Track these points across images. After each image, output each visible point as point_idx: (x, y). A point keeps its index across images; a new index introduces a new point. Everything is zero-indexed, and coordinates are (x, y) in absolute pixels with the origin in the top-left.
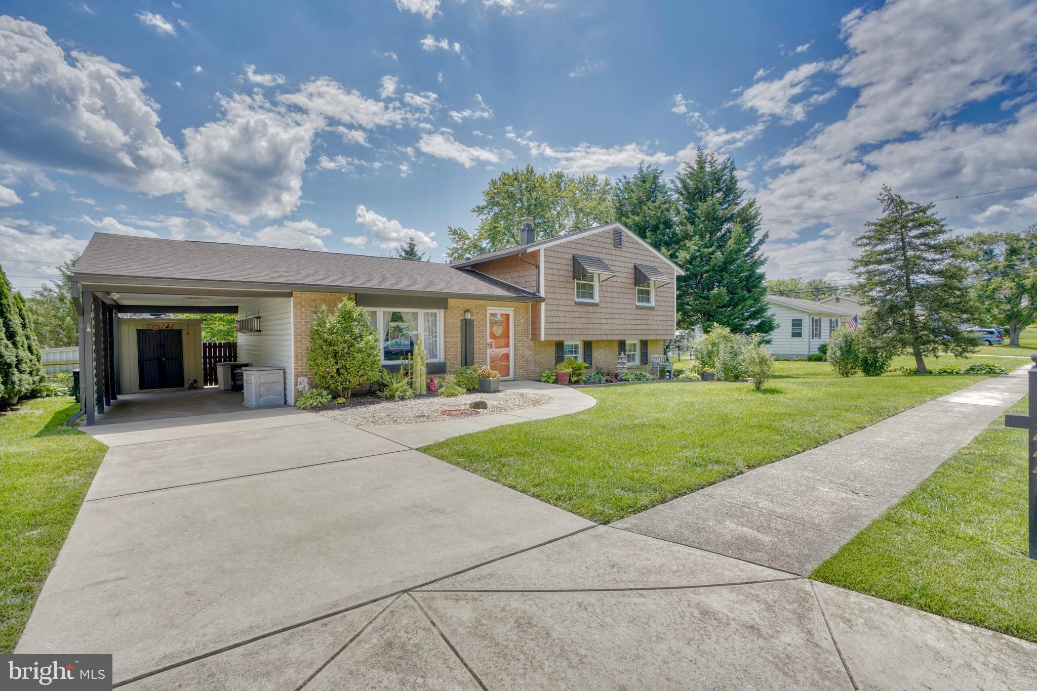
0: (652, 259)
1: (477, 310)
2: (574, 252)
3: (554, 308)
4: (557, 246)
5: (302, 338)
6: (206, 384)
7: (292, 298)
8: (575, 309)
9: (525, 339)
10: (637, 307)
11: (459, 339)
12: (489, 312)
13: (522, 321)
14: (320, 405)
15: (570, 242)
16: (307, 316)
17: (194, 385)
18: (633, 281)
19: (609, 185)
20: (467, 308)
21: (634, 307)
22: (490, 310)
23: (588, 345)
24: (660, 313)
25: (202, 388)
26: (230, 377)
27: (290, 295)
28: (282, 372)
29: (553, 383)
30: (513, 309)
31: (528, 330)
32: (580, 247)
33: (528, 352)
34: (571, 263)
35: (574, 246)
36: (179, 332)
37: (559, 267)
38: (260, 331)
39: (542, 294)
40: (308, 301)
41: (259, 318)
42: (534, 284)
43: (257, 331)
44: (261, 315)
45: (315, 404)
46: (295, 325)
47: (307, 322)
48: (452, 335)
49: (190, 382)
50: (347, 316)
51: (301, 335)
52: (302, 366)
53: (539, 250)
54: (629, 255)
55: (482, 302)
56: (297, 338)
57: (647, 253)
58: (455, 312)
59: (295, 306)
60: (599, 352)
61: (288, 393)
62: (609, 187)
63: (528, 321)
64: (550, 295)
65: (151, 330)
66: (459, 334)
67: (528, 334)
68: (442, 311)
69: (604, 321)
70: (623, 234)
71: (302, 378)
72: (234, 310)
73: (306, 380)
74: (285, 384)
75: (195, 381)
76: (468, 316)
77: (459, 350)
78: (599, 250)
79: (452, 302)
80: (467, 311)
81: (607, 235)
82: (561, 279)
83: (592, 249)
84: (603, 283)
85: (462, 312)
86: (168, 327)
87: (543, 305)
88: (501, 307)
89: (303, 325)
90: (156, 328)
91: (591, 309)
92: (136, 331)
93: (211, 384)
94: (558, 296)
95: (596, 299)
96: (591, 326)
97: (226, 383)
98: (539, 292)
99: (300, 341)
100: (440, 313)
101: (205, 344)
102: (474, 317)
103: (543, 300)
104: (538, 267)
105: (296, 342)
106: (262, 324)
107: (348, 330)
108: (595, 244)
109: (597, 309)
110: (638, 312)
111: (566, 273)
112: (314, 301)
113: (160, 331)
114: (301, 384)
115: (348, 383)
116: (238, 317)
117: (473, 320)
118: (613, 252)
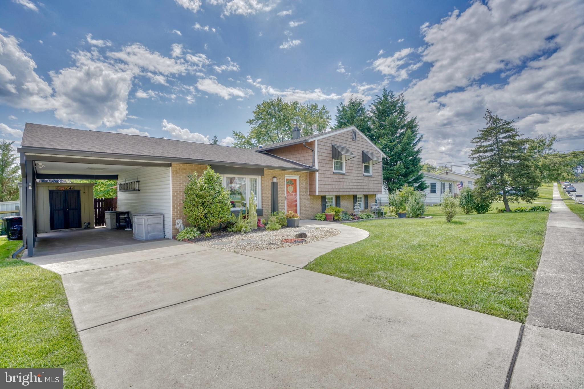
0: (371, 148)
1: (280, 177)
2: (333, 142)
3: (323, 176)
4: (324, 138)
5: (178, 194)
6: (96, 225)
7: (171, 168)
8: (333, 176)
9: (306, 194)
10: (364, 176)
11: (270, 195)
12: (286, 178)
13: (304, 183)
14: (193, 238)
15: (330, 137)
16: (180, 179)
17: (88, 226)
18: (361, 160)
19: (324, 109)
20: (274, 175)
21: (362, 176)
22: (288, 177)
23: (338, 198)
24: (375, 179)
25: (94, 228)
26: (115, 221)
27: (170, 165)
28: (162, 216)
29: (324, 220)
30: (298, 176)
31: (307, 189)
32: (335, 140)
33: (307, 203)
34: (331, 149)
35: (332, 139)
36: (78, 192)
37: (325, 151)
38: (139, 190)
39: (316, 167)
40: (181, 169)
41: (138, 181)
42: (311, 161)
43: (137, 190)
44: (139, 180)
45: (190, 237)
46: (173, 185)
47: (180, 184)
48: (266, 192)
49: (85, 224)
50: (210, 180)
51: (176, 192)
52: (177, 212)
53: (314, 141)
54: (360, 145)
55: (283, 172)
56: (174, 194)
57: (368, 145)
58: (267, 177)
59: (173, 173)
60: (344, 202)
61: (166, 230)
62: (325, 111)
63: (307, 184)
64: (320, 168)
65: (59, 190)
66: (270, 192)
67: (307, 191)
68: (260, 177)
69: (348, 184)
70: (357, 133)
71: (179, 220)
72: (115, 177)
73: (181, 221)
74: (164, 224)
75: (89, 224)
76: (275, 180)
77: (270, 201)
78: (345, 142)
79: (266, 171)
80: (274, 177)
81: (349, 133)
82: (326, 158)
83: (341, 141)
84: (347, 162)
85: (271, 178)
86: (71, 188)
87: (317, 174)
88: (293, 175)
89: (178, 185)
90: (62, 189)
91: (341, 176)
92: (48, 192)
93: (100, 225)
94: (325, 169)
95: (344, 171)
96: (341, 187)
97: (112, 224)
98: (314, 166)
99: (176, 196)
100: (259, 178)
101: (95, 199)
102: (278, 181)
103: (317, 171)
104: (313, 151)
105: (173, 196)
106: (141, 185)
107: (212, 188)
108: (343, 138)
109: (344, 177)
110: (364, 178)
111: (329, 155)
112: (185, 169)
113: (65, 191)
114: (178, 224)
115: (212, 223)
116: (119, 181)
117: (277, 183)
118: (352, 143)
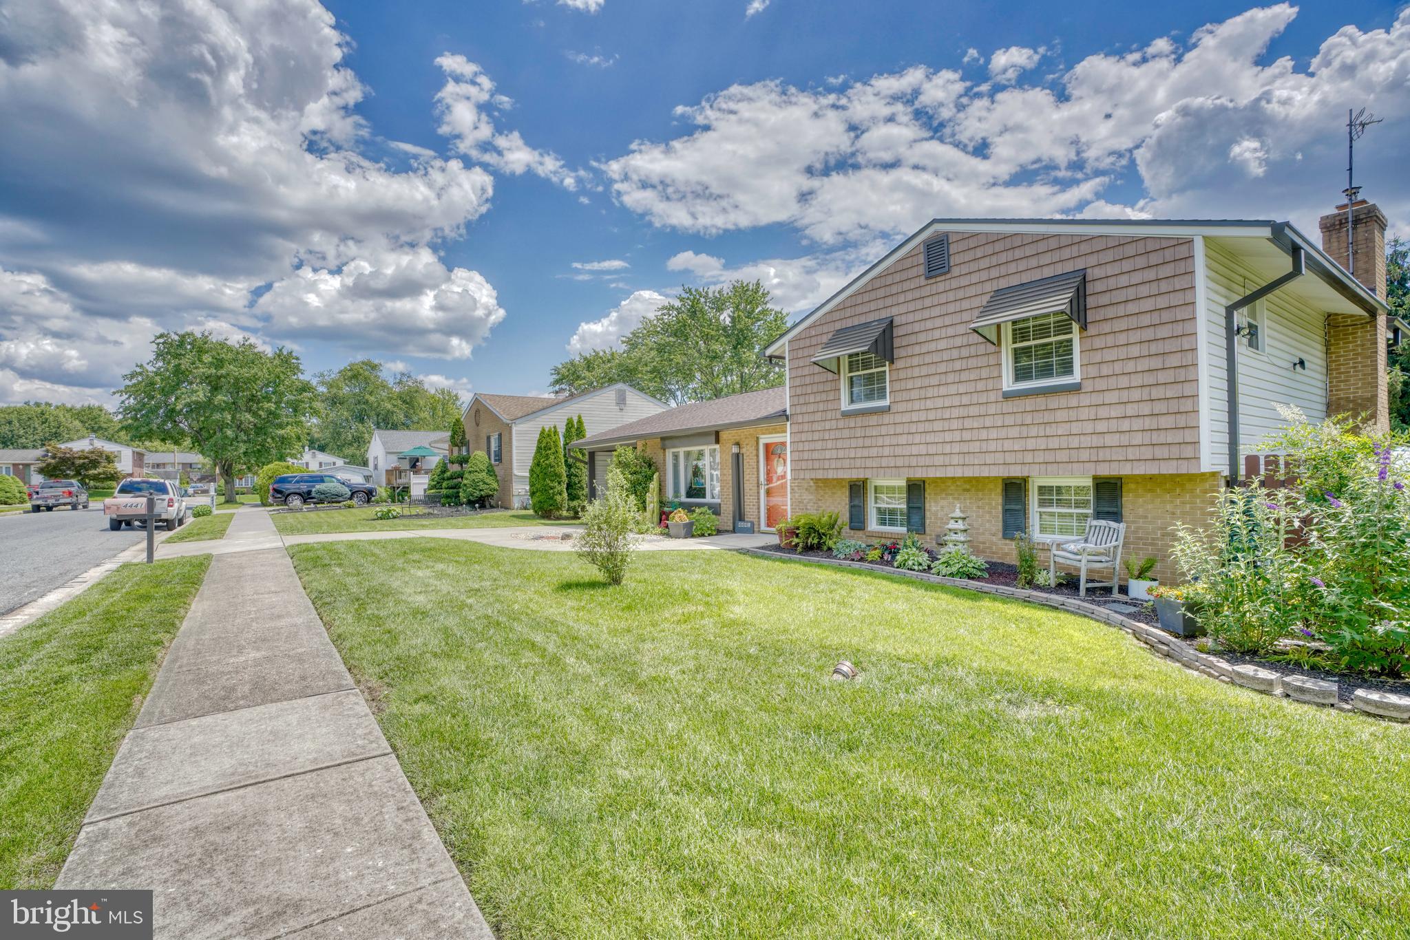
1: (747, 441)
2: (838, 326)
3: (806, 427)
4: (810, 327)
8: (841, 424)
10: (1008, 396)
11: (730, 477)
12: (760, 442)
15: (831, 312)
20: (737, 440)
22: (763, 439)
23: (916, 490)
32: (848, 313)
55: (752, 430)
58: (726, 445)
60: (943, 503)
64: (798, 410)
70: (953, 238)
78: (889, 302)
79: (724, 435)
80: (737, 443)
81: (908, 263)
85: (732, 445)
87: (790, 425)
91: (874, 420)
94: (811, 408)
96: (874, 452)
102: (743, 451)
103: (790, 418)
108: (881, 293)
109: (887, 418)
110: (1009, 406)
117: (742, 454)
118: (926, 291)
